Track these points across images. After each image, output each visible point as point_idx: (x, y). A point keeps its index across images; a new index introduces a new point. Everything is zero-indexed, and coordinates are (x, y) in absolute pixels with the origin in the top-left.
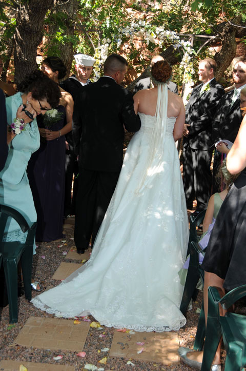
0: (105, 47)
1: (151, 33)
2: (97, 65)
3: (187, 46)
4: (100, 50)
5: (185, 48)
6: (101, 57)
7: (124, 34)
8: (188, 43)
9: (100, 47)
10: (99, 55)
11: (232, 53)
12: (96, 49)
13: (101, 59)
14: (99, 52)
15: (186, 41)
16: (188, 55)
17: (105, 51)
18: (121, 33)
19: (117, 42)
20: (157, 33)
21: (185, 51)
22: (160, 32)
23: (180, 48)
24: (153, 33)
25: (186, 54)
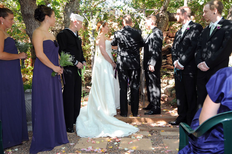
0: (94, 21)
1: (120, 10)
2: (91, 31)
3: (142, 15)
4: (92, 22)
5: (141, 16)
6: (92, 26)
7: (104, 12)
8: (142, 13)
9: (91, 21)
10: (92, 25)
11: (166, 22)
12: (89, 22)
13: (93, 27)
14: (91, 23)
15: (141, 13)
16: (143, 20)
17: (94, 22)
18: (103, 12)
19: (101, 17)
20: (124, 9)
21: (141, 18)
22: (126, 9)
23: (138, 17)
24: (121, 9)
25: (142, 20)
